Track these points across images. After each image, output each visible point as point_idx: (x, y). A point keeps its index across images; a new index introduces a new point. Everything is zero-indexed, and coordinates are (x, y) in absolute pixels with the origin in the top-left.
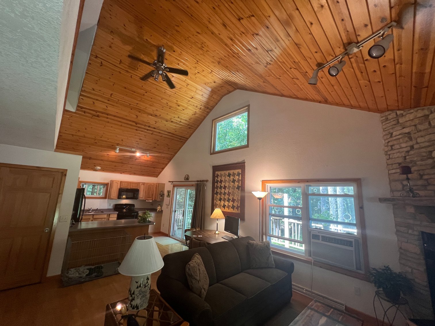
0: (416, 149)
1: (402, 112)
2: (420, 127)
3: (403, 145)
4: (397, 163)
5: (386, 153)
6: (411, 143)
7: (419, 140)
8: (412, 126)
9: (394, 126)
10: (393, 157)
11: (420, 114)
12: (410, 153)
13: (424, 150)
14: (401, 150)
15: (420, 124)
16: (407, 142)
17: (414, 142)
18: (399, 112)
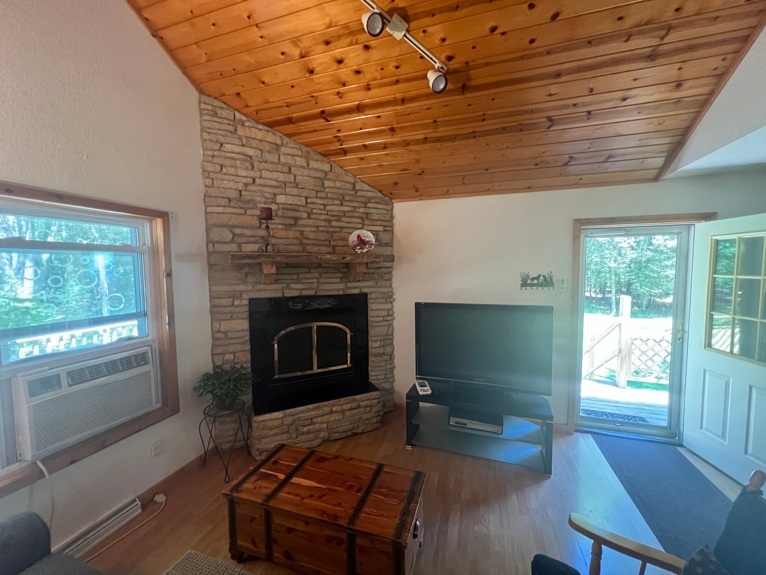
0: (259, 185)
1: (244, 118)
2: (268, 157)
3: (241, 172)
4: (227, 198)
5: (206, 174)
6: (252, 174)
7: (265, 174)
8: (259, 149)
9: (229, 134)
10: (222, 186)
11: (271, 138)
12: (249, 188)
13: (269, 189)
14: (237, 179)
15: (269, 152)
16: (247, 169)
17: (258, 174)
18: (238, 115)
